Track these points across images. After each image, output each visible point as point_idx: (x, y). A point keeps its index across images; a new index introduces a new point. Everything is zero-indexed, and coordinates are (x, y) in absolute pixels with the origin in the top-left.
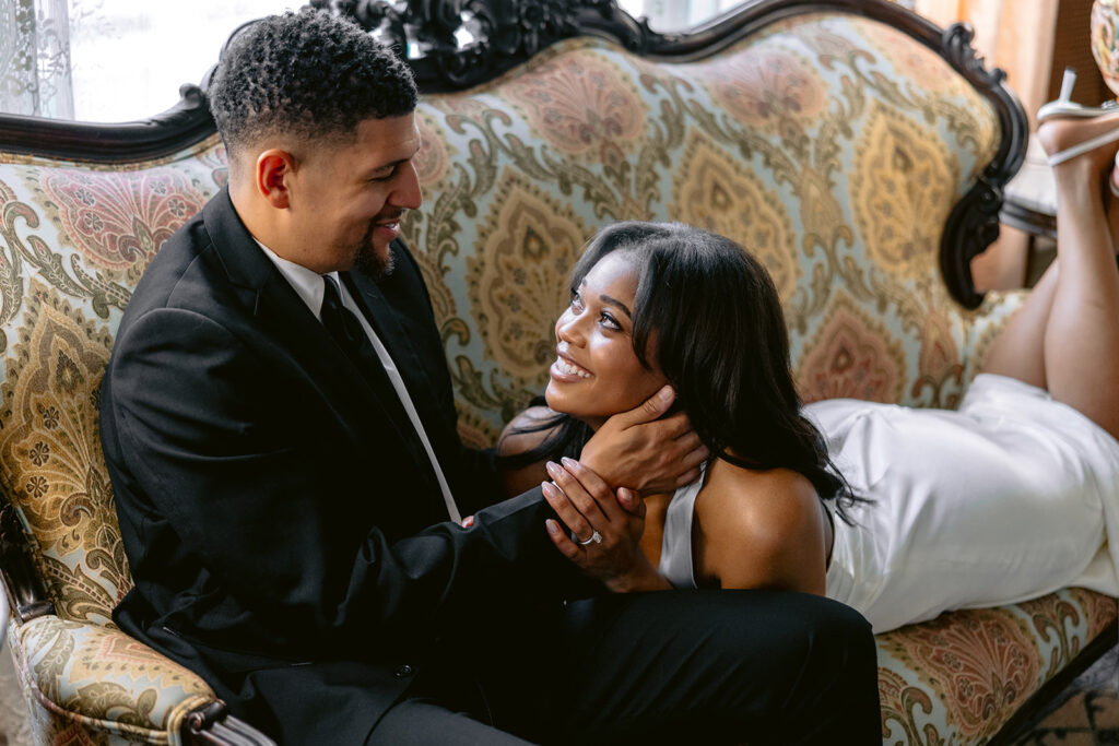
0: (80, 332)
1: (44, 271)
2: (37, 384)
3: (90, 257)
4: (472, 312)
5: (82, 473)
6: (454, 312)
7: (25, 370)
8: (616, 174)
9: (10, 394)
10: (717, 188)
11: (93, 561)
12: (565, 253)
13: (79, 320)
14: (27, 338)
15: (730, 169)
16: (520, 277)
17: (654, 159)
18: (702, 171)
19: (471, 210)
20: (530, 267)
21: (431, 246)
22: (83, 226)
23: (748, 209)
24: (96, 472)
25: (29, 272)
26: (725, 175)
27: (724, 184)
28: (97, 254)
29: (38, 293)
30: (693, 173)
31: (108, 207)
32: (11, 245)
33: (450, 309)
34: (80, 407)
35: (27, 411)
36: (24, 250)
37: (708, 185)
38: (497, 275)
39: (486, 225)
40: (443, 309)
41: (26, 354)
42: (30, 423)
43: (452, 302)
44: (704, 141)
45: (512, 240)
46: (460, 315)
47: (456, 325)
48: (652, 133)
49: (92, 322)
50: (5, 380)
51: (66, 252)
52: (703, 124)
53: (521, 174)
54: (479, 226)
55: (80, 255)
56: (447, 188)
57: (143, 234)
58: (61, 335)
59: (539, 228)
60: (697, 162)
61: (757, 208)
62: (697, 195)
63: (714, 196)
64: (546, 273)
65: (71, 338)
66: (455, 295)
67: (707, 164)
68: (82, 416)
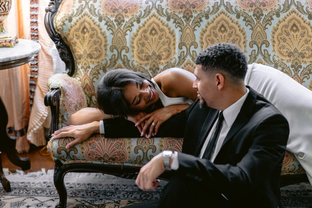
0: (92, 23)
1: (90, 10)
2: (77, 30)
3: (104, 10)
4: (200, 41)
5: (83, 50)
6: (195, 40)
7: (75, 27)
8: (256, 16)
9: (70, 31)
10: (294, 25)
11: (82, 68)
12: (232, 33)
13: (93, 21)
14: (77, 21)
15: (302, 22)
16: (216, 36)
17: (274, 14)
18: (291, 20)
19: (207, 17)
20: (220, 34)
21: (193, 24)
22: (106, 5)
23: (304, 33)
24: (86, 51)
25: (86, 10)
26: (299, 22)
27: (298, 25)
28: (105, 10)
29: (86, 14)
30: (287, 20)
31: (116, 2)
32: (86, 4)
33: (194, 39)
34: (86, 37)
35: (73, 35)
36: (88, 6)
37: (291, 24)
38: (210, 34)
39: (210, 22)
40: (192, 39)
41: (76, 24)
42: (73, 37)
43: (195, 38)
44: (295, 12)
45: (217, 27)
46: (196, 41)
47: (194, 43)
48: (277, 8)
49: (96, 22)
50: (69, 28)
51: (98, 9)
52: (298, 8)
53: (226, 11)
54: (208, 22)
55: (101, 10)
56: (203, 12)
57: (120, 9)
58: (87, 22)
59: (226, 25)
60: (290, 17)
61: (308, 33)
62: (286, 26)
63: (292, 27)
64: (224, 36)
65: (89, 24)
66: (196, 36)
67: (294, 18)
68: (86, 39)
